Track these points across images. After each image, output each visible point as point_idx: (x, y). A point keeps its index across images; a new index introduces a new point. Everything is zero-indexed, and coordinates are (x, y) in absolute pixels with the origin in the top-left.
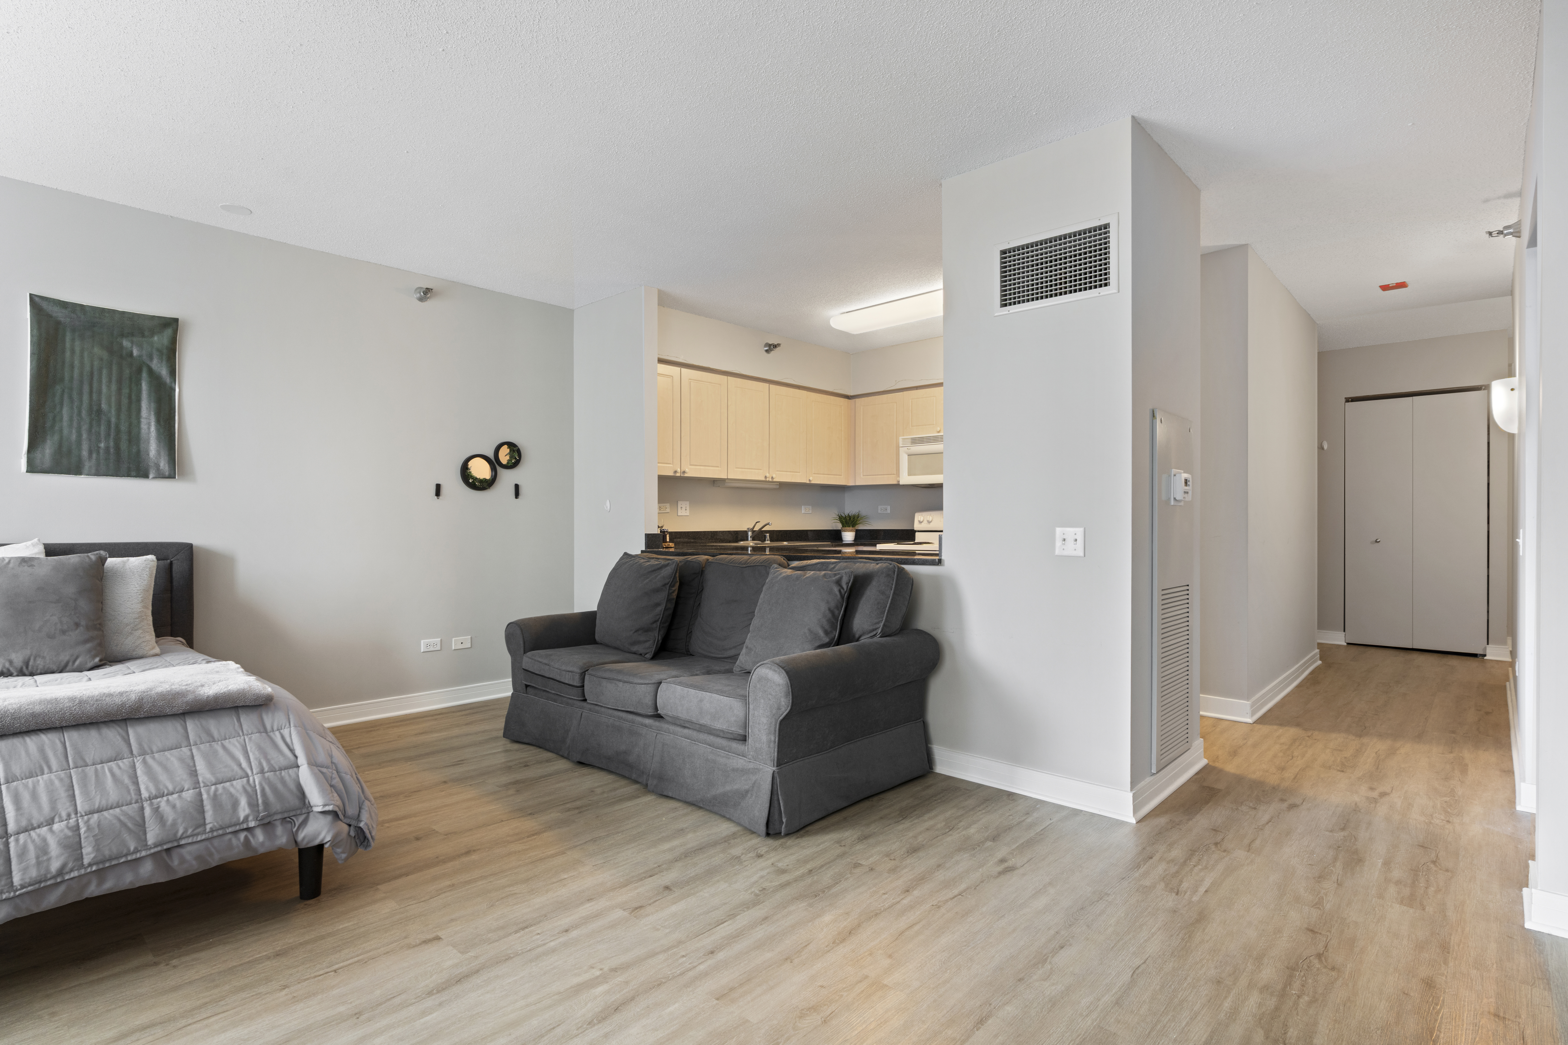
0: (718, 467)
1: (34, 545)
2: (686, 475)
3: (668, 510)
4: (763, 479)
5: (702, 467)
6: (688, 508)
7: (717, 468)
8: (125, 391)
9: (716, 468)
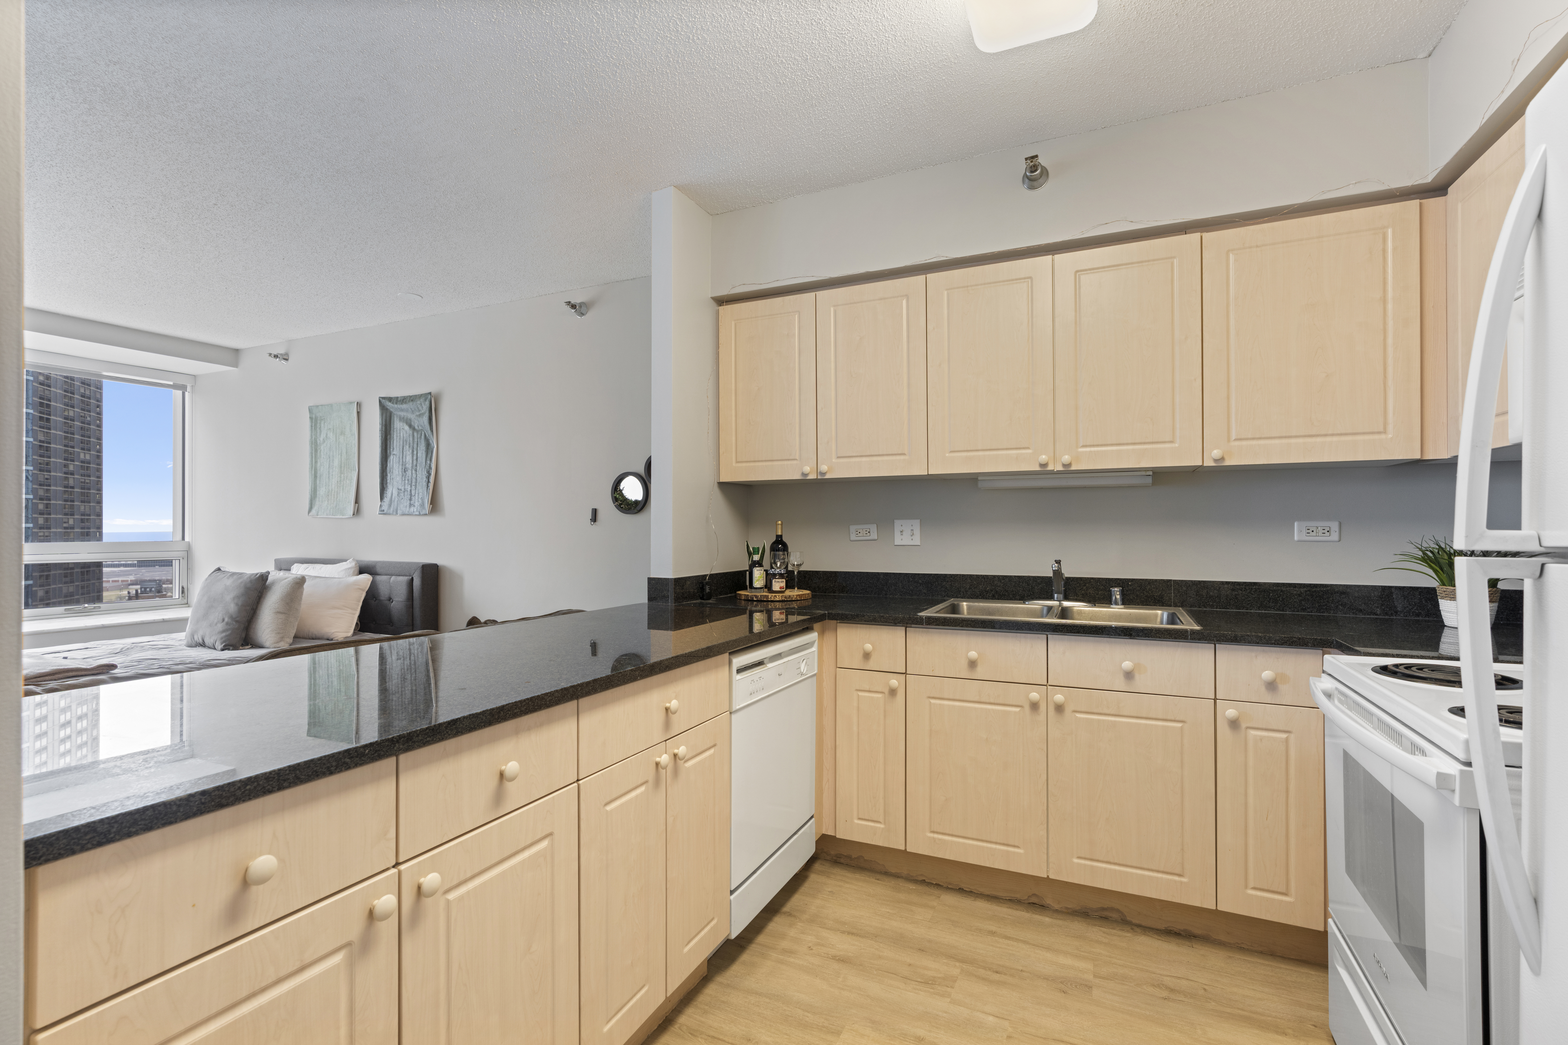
0: (904, 454)
1: (350, 563)
2: (827, 476)
3: (874, 536)
4: (1038, 468)
5: (864, 459)
6: (917, 532)
7: (902, 457)
8: (415, 452)
9: (898, 457)
